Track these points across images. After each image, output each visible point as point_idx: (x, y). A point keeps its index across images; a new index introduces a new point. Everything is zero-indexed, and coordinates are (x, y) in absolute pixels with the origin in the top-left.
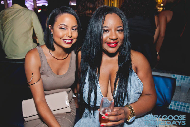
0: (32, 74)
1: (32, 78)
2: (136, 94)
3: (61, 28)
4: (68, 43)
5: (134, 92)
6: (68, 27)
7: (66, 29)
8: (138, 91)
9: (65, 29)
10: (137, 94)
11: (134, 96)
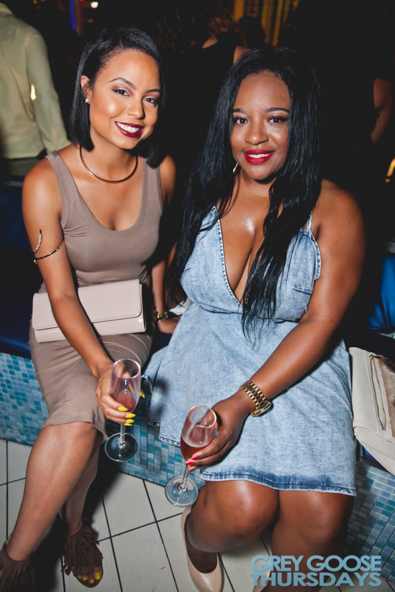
0: (41, 231)
1: (41, 242)
2: (298, 293)
3: (116, 90)
4: (129, 134)
5: (296, 287)
6: (135, 89)
7: (129, 96)
8: (308, 289)
9: (125, 94)
10: (302, 294)
11: (292, 296)
